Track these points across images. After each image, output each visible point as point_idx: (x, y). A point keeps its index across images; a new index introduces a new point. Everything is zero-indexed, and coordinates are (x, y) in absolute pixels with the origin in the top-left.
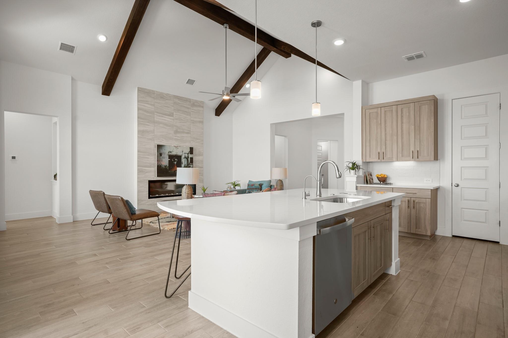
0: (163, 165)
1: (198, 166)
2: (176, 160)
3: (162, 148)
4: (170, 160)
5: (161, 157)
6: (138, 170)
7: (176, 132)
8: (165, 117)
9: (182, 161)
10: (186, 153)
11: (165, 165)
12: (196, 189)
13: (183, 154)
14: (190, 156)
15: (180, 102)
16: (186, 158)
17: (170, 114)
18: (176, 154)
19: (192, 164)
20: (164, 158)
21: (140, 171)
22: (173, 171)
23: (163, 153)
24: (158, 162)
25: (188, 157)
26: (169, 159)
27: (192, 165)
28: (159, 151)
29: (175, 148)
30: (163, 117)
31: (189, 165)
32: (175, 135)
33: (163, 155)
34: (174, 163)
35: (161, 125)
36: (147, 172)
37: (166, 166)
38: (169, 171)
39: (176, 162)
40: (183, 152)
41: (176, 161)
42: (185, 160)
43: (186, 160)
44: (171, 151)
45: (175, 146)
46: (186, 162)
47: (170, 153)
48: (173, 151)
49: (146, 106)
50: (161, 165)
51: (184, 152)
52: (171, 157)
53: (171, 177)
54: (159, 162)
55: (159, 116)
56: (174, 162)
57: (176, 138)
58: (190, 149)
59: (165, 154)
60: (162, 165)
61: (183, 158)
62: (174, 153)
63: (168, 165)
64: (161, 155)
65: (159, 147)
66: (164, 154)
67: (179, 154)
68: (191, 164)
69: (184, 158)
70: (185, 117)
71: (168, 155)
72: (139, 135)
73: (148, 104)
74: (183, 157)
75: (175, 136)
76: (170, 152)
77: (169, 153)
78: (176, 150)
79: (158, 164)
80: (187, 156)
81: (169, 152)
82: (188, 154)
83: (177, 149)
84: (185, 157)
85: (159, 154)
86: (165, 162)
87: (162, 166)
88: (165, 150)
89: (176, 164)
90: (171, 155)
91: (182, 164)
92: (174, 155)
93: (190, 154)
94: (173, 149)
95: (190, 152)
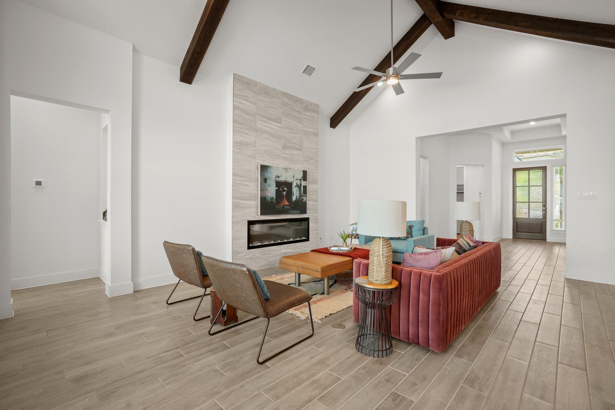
0: (268, 197)
1: (312, 199)
2: (285, 189)
3: (267, 170)
4: (277, 188)
5: (266, 184)
6: (233, 204)
7: (285, 147)
8: (270, 124)
9: (293, 190)
10: (298, 179)
11: (272, 197)
12: (310, 232)
13: (295, 179)
14: (303, 183)
15: (290, 103)
16: (298, 187)
17: (278, 119)
18: (285, 180)
19: (306, 195)
20: (270, 186)
21: (236, 207)
22: (282, 207)
25: (301, 185)
26: (276, 187)
27: (306, 197)
28: (264, 174)
29: (284, 171)
30: (267, 122)
31: (301, 196)
32: (284, 152)
33: (268, 181)
34: (283, 194)
35: (265, 135)
36: (245, 208)
37: (273, 198)
38: (277, 207)
39: (285, 193)
40: (294, 177)
41: (285, 191)
42: (297, 190)
43: (298, 188)
44: (279, 175)
45: (284, 168)
46: (298, 192)
48: (282, 176)
49: (244, 105)
50: (266, 196)
51: (295, 178)
52: (279, 184)
53: (278, 215)
54: (263, 192)
55: (263, 121)
56: (283, 193)
57: (285, 155)
58: (302, 172)
59: (271, 179)
60: (267, 196)
61: (294, 186)
62: (282, 179)
63: (275, 197)
64: (265, 180)
65: (264, 168)
66: (270, 179)
67: (290, 180)
68: (304, 195)
69: (296, 186)
70: (296, 125)
71: (275, 181)
72: (235, 149)
73: (247, 100)
74: (294, 184)
75: (284, 153)
76: (278, 177)
77: (277, 179)
78: (286, 174)
79: (262, 195)
80: (299, 184)
81: (276, 177)
82: (301, 180)
83: (286, 172)
84: (297, 185)
85: (263, 180)
86: (271, 192)
87: (267, 198)
88: (271, 173)
89: (285, 195)
90: (280, 181)
91: (293, 195)
92: (282, 181)
93: (303, 180)
94: (282, 172)
95: (302, 178)
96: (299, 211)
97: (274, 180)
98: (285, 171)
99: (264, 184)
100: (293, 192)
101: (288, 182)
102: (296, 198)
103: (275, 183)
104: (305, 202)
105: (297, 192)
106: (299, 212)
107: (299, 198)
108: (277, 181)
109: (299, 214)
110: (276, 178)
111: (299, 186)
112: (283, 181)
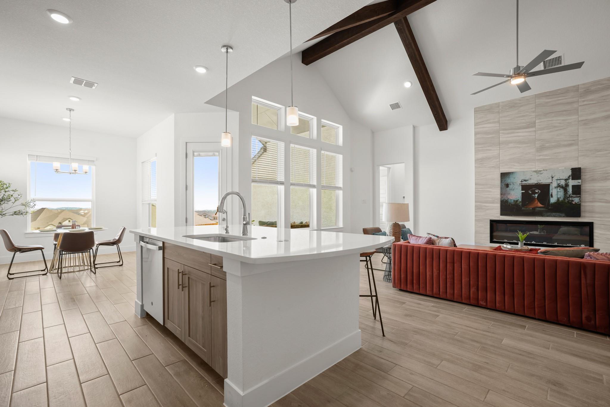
0: (511, 200)
1: (601, 199)
2: (537, 191)
3: (509, 176)
4: (524, 191)
5: (508, 188)
6: (476, 206)
7: (542, 148)
8: (517, 132)
9: (551, 192)
10: (560, 179)
13: (553, 180)
14: (572, 183)
15: (550, 100)
16: (562, 187)
17: (529, 125)
18: (537, 182)
19: (579, 196)
20: (513, 190)
21: (478, 208)
22: (531, 209)
23: (511, 184)
24: (503, 195)
25: (567, 185)
26: (522, 190)
27: (578, 198)
28: (505, 181)
29: (536, 173)
30: (513, 133)
31: (569, 197)
32: (540, 154)
33: (510, 186)
34: (533, 197)
35: (511, 145)
36: (488, 209)
37: (517, 201)
38: (523, 208)
39: (536, 195)
40: (552, 177)
41: (536, 193)
42: (559, 191)
43: (562, 189)
44: (527, 179)
46: (561, 194)
47: (524, 183)
48: (531, 179)
49: (486, 127)
50: (508, 199)
51: (554, 179)
52: (525, 187)
53: (531, 217)
55: (508, 134)
56: (534, 195)
57: (541, 157)
58: (571, 170)
60: (509, 199)
61: (553, 187)
62: (533, 182)
63: (520, 200)
64: (507, 186)
65: (504, 176)
66: (514, 184)
67: (545, 181)
68: (574, 196)
69: (556, 187)
70: (563, 120)
71: (521, 185)
74: (554, 184)
75: (540, 156)
76: (526, 181)
77: (523, 183)
78: (538, 176)
79: (503, 199)
80: (564, 184)
81: (523, 181)
82: (566, 180)
83: (539, 175)
84: (559, 186)
85: (504, 185)
86: (516, 195)
87: (509, 201)
88: (514, 178)
89: (536, 197)
90: (528, 184)
91: (550, 197)
92: (532, 184)
93: (572, 179)
94: (531, 176)
95: (571, 177)
96: (564, 214)
97: (520, 184)
98: (537, 174)
99: (506, 189)
100: (551, 194)
101: (542, 184)
102: (558, 199)
103: (521, 186)
104: (576, 204)
105: (559, 193)
106: (563, 215)
107: (564, 199)
108: (523, 184)
109: (564, 217)
110: (522, 182)
111: (564, 186)
112: (534, 184)
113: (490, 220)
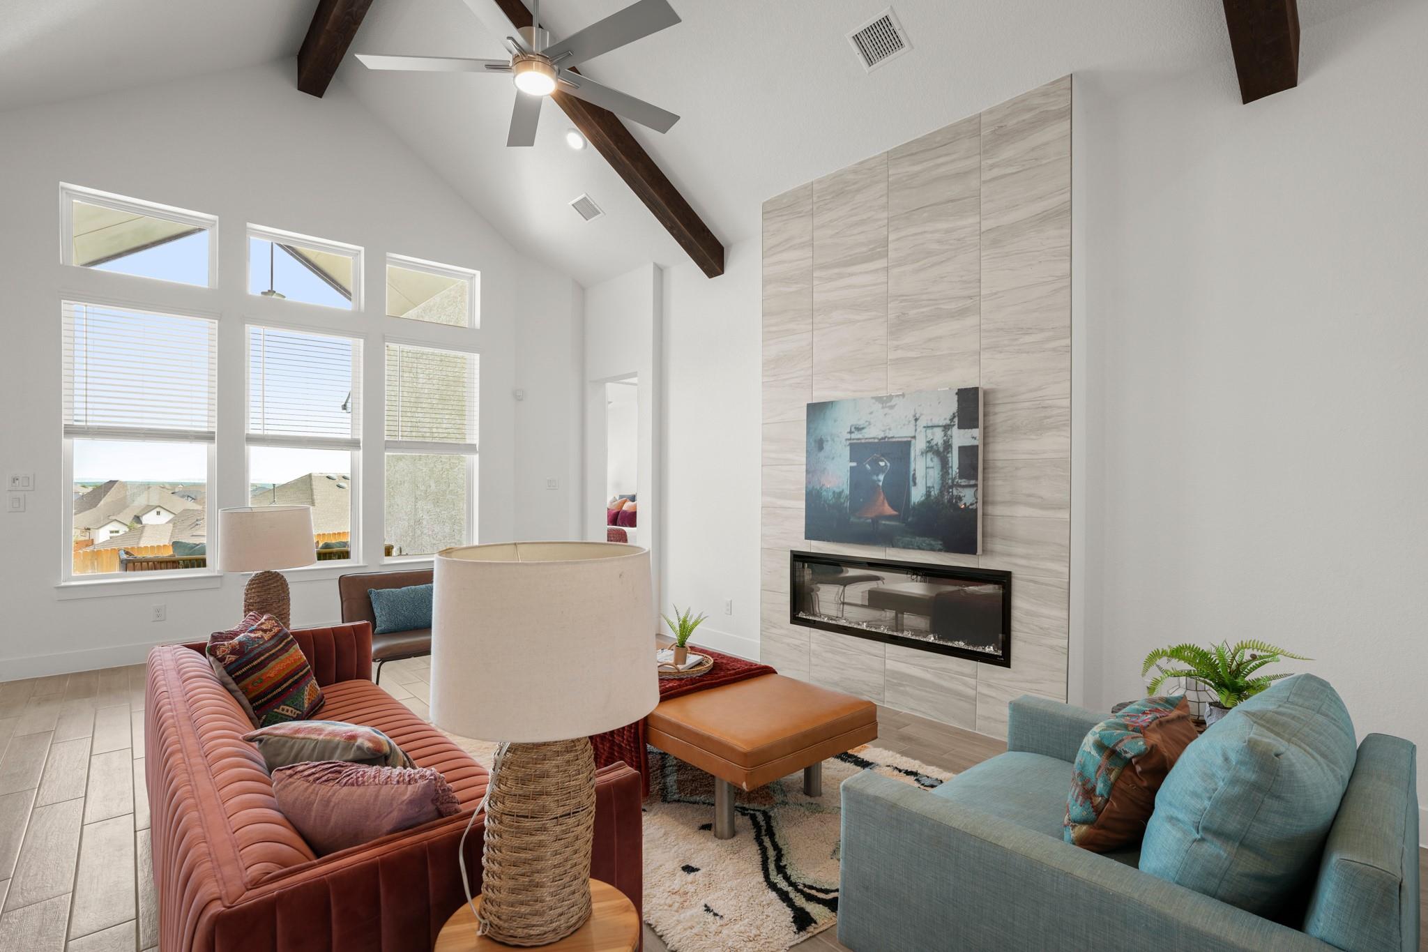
0: (827, 490)
1: (1029, 496)
2: (882, 464)
3: (826, 414)
4: (854, 464)
5: (822, 454)
6: (764, 507)
7: (901, 325)
8: (851, 275)
9: (912, 469)
10: (933, 427)
11: (837, 490)
13: (920, 428)
14: (961, 438)
16: (937, 453)
17: (873, 249)
18: (881, 435)
19: (972, 482)
20: (833, 458)
21: (767, 514)
22: (870, 521)
23: (829, 439)
24: (810, 475)
25: (947, 446)
26: (851, 461)
27: (973, 490)
28: (815, 429)
29: (880, 406)
30: (841, 276)
31: (951, 487)
32: (895, 343)
33: (827, 446)
34: (874, 482)
35: (836, 315)
36: (786, 518)
37: (840, 493)
38: (851, 518)
39: (881, 477)
40: (916, 420)
41: (881, 470)
42: (931, 464)
43: (936, 460)
44: (861, 423)
45: (879, 399)
46: (935, 474)
47: (856, 435)
48: (870, 424)
50: (821, 488)
51: (922, 423)
52: (859, 450)
54: (813, 476)
55: (832, 279)
56: (875, 478)
57: (899, 354)
58: (956, 398)
59: (836, 439)
60: (824, 488)
61: (918, 453)
62: (873, 433)
63: (847, 492)
64: (820, 444)
65: (816, 411)
66: (833, 440)
67: (900, 432)
68: (963, 482)
69: (924, 453)
71: (848, 442)
73: (790, 248)
74: (919, 445)
75: (897, 348)
76: (859, 429)
77: (853, 436)
78: (886, 415)
79: (810, 487)
80: (940, 442)
81: (853, 430)
82: (947, 428)
83: (886, 410)
84: (931, 449)
85: (813, 444)
86: (839, 475)
87: (824, 493)
88: (835, 421)
89: (881, 484)
90: (863, 441)
91: (911, 483)
92: (870, 441)
93: (960, 427)
94: (871, 413)
95: (956, 420)
96: (940, 542)
97: (847, 440)
98: (883, 408)
99: (816, 455)
100: (912, 473)
101: (894, 440)
102: (928, 494)
103: (848, 448)
104: (966, 508)
105: (931, 472)
106: (938, 544)
107: (941, 492)
108: (855, 441)
109: (940, 550)
110: (851, 432)
111: (941, 450)
112: (876, 441)
113: (792, 551)
